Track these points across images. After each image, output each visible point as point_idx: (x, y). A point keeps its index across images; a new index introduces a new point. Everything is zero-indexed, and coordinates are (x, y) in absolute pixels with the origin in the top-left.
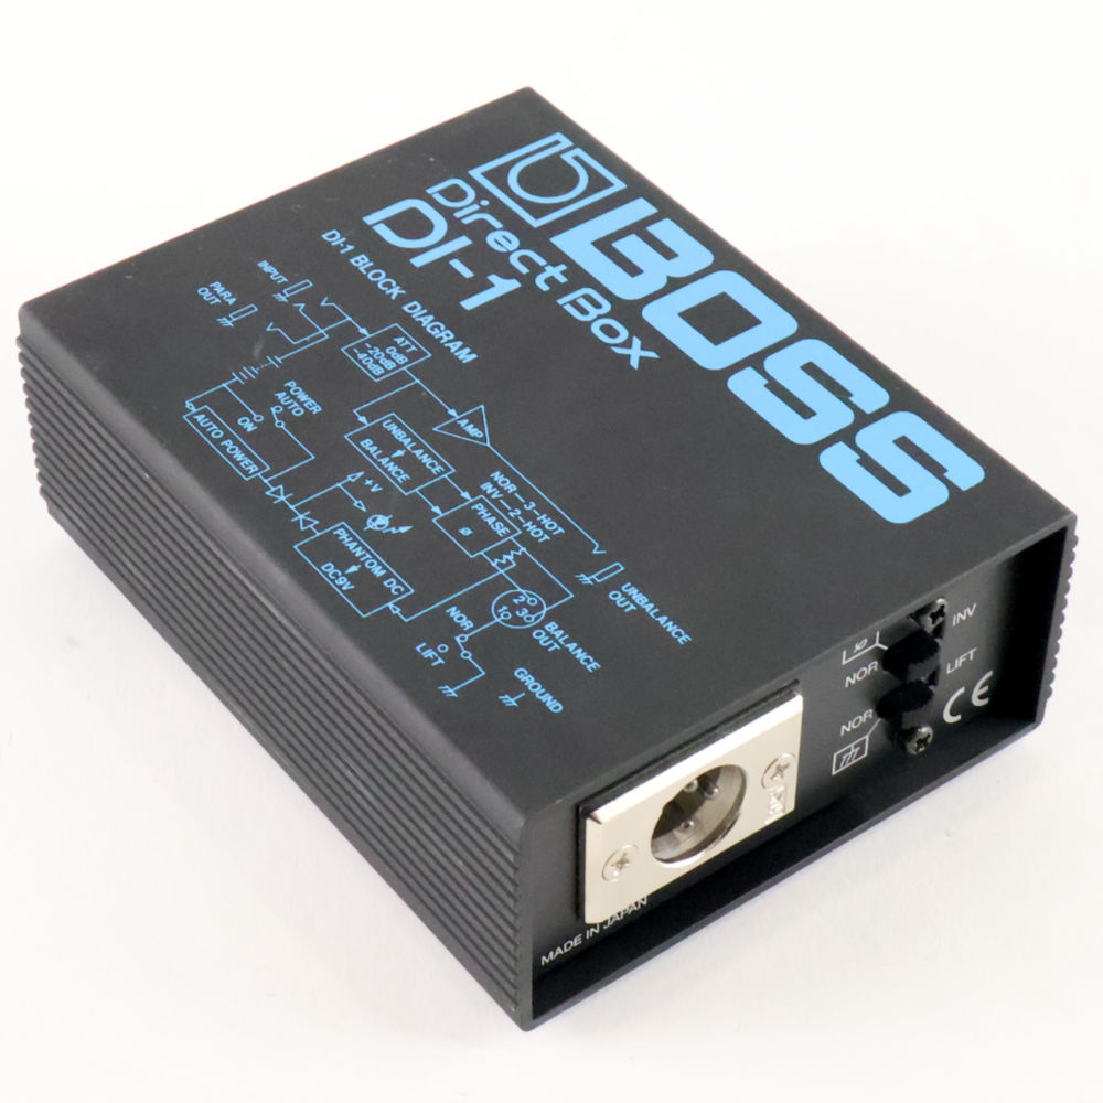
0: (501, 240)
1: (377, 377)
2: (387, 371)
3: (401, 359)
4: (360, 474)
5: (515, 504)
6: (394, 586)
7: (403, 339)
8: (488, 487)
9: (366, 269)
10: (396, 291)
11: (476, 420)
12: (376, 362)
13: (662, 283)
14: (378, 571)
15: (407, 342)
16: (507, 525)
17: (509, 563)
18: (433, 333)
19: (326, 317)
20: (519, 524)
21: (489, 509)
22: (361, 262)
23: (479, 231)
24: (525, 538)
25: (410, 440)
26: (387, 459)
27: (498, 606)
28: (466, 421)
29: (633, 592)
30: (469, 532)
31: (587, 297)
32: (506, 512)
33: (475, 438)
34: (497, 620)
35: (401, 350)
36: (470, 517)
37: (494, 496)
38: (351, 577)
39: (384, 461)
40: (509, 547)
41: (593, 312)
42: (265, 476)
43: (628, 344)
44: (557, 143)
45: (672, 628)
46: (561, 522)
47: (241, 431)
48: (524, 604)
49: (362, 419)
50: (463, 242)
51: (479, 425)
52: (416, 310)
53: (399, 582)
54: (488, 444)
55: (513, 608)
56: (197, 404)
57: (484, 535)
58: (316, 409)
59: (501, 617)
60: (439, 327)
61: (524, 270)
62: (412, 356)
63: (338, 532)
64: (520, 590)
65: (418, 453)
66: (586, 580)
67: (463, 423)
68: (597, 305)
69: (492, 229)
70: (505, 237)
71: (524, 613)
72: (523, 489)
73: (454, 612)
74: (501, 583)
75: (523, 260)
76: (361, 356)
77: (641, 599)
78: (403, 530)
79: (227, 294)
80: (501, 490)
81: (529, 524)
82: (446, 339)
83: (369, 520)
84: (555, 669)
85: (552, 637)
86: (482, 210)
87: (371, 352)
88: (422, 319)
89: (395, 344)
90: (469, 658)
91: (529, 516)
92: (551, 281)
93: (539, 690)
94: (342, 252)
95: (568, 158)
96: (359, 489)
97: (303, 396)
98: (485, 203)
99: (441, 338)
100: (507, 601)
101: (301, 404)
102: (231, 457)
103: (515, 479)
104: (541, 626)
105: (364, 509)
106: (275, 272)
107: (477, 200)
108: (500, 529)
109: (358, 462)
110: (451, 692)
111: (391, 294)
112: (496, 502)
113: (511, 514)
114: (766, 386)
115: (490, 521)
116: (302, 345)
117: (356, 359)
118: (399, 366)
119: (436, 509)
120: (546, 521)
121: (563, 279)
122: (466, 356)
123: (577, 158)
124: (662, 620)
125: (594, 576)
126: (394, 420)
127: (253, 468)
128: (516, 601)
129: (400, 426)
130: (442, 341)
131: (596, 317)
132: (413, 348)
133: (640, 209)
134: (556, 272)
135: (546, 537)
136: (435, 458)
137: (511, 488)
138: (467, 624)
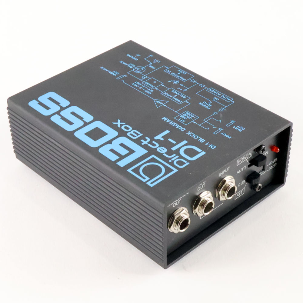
0: (163, 150)
1: (187, 112)
2: (185, 113)
3: (182, 116)
4: (184, 91)
5: (144, 88)
6: (169, 71)
7: (183, 121)
8: (152, 91)
9: (200, 139)
10: (189, 133)
11: (158, 105)
12: (188, 115)
13: (113, 142)
14: (173, 73)
15: (182, 121)
16: (146, 84)
17: (144, 77)
18: (175, 123)
19: (206, 125)
20: (142, 84)
21: (150, 87)
22: (202, 141)
23: (170, 152)
24: (141, 82)
25: (174, 99)
26: (178, 94)
27: (144, 70)
28: (161, 104)
29: (114, 74)
30: (154, 82)
31: (134, 136)
32: (146, 86)
33: (158, 101)
34: (144, 67)
35: (182, 119)
36: (155, 85)
37: (150, 89)
38: (179, 72)
39: (179, 94)
40: (144, 80)
41: (132, 132)
42: (207, 89)
43: (121, 125)
44: (152, 183)
45: (105, 69)
46: (133, 86)
47: (216, 97)
48: (138, 70)
49: (187, 102)
50: (174, 149)
51: (157, 103)
52: (182, 129)
53: (168, 72)
54: (154, 100)
55: (140, 69)
56: (231, 102)
57: (151, 82)
58: (200, 103)
59: (143, 68)
60: (174, 125)
61: (154, 142)
62: (179, 117)
63: (185, 80)
64: (140, 73)
65: (171, 96)
66: (125, 76)
67: (161, 103)
68: (131, 134)
69: (166, 153)
70: (162, 151)
71: (138, 69)
72: (143, 91)
73: (154, 68)
74: (145, 73)
75: (154, 145)
76: (193, 116)
77: (112, 73)
78: (170, 81)
79: (236, 129)
80: (148, 91)
81: (140, 85)
82: (171, 122)
83: (178, 82)
84: (129, 61)
85: (131, 66)
86: (170, 159)
87: (191, 118)
88: (179, 127)
89: (185, 120)
90: (148, 61)
91: (140, 86)
92: (146, 140)
93: (132, 57)
94: (208, 143)
95: (147, 178)
96: (183, 88)
97: (204, 106)
98: (170, 161)
99: (173, 122)
100: (142, 71)
101: (204, 104)
102: (217, 92)
103: (146, 93)
104: (134, 67)
105: (180, 84)
106: (225, 135)
107: (173, 161)
108: (147, 83)
109: (185, 93)
110: (150, 56)
111: (190, 133)
112: (149, 88)
113: (145, 86)
114: (83, 118)
115: (149, 85)
116: (210, 118)
117: (194, 116)
118: (182, 115)
119: (163, 86)
120: (136, 85)
121: (142, 141)
122: (165, 119)
123: (144, 178)
124: (107, 70)
125: (123, 76)
126: (179, 103)
127: (210, 90)
128: (140, 71)
129: (177, 101)
130: (172, 122)
131: (131, 131)
132: (180, 119)
133: (122, 164)
134: (144, 143)
135: (136, 83)
136: (167, 96)
137: (146, 91)
138: (150, 66)
